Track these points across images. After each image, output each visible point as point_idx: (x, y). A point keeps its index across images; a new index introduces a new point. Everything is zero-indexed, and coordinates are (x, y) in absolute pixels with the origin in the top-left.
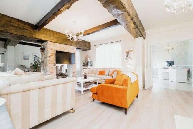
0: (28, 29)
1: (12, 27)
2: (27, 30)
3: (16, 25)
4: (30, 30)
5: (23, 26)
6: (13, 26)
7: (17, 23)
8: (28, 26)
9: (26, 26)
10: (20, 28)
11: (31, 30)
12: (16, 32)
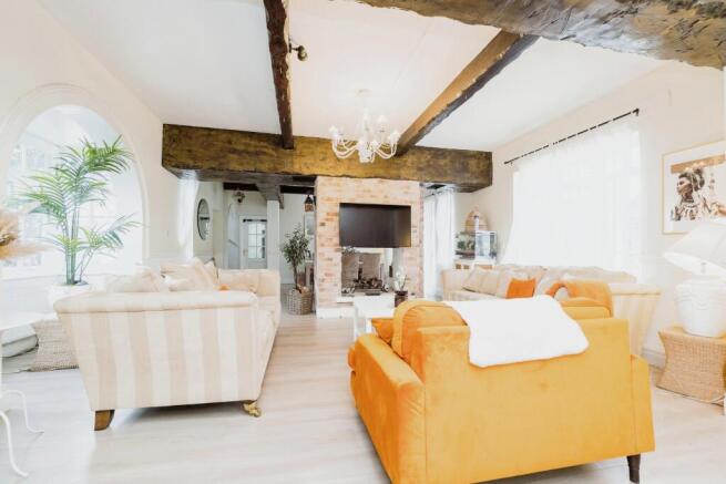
0: (266, 150)
1: (231, 156)
2: (265, 153)
3: (242, 148)
4: (270, 151)
5: (256, 147)
6: (234, 151)
7: (244, 141)
8: (265, 144)
9: (262, 144)
10: (248, 153)
11: (274, 153)
12: (241, 164)
